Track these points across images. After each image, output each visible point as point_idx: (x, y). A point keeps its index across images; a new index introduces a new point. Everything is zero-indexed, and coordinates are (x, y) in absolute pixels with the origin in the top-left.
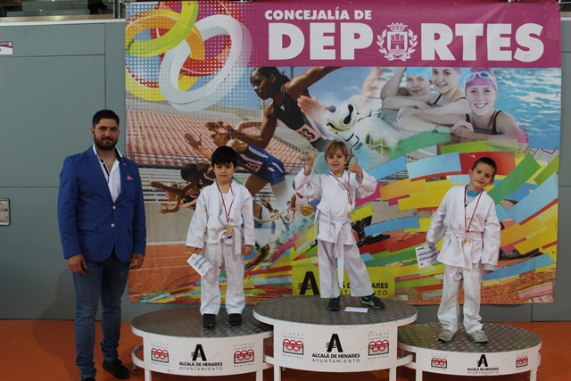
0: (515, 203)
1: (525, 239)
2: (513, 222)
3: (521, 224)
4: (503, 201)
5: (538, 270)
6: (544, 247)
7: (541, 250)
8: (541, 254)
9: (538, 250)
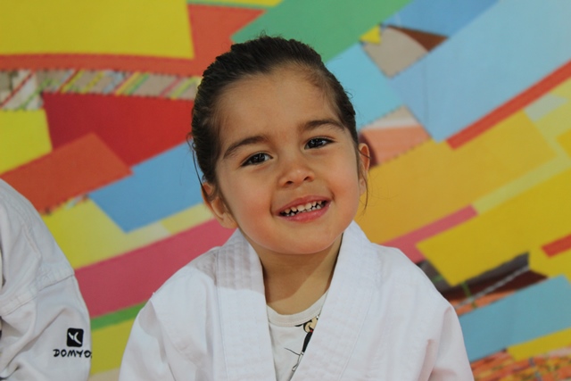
0: (429, 41)
1: (468, 213)
2: (421, 134)
3: (456, 141)
4: (373, 35)
5: (521, 351)
6: (552, 249)
7: (537, 263)
8: (534, 278)
9: (522, 260)
